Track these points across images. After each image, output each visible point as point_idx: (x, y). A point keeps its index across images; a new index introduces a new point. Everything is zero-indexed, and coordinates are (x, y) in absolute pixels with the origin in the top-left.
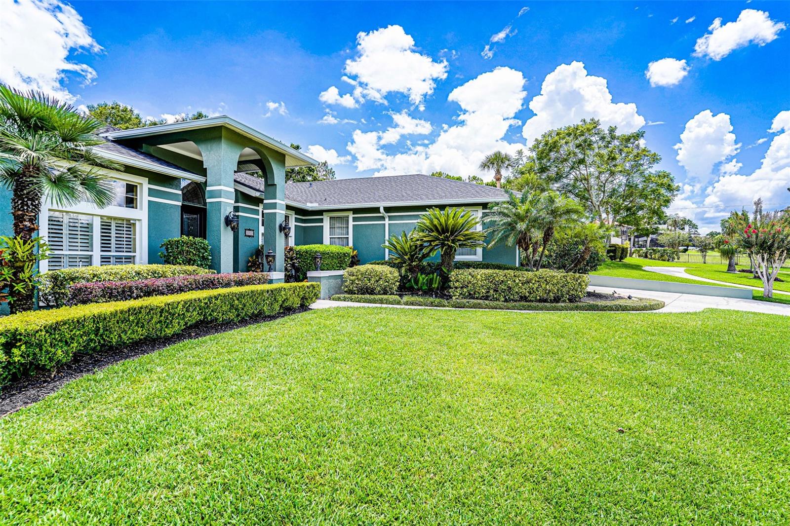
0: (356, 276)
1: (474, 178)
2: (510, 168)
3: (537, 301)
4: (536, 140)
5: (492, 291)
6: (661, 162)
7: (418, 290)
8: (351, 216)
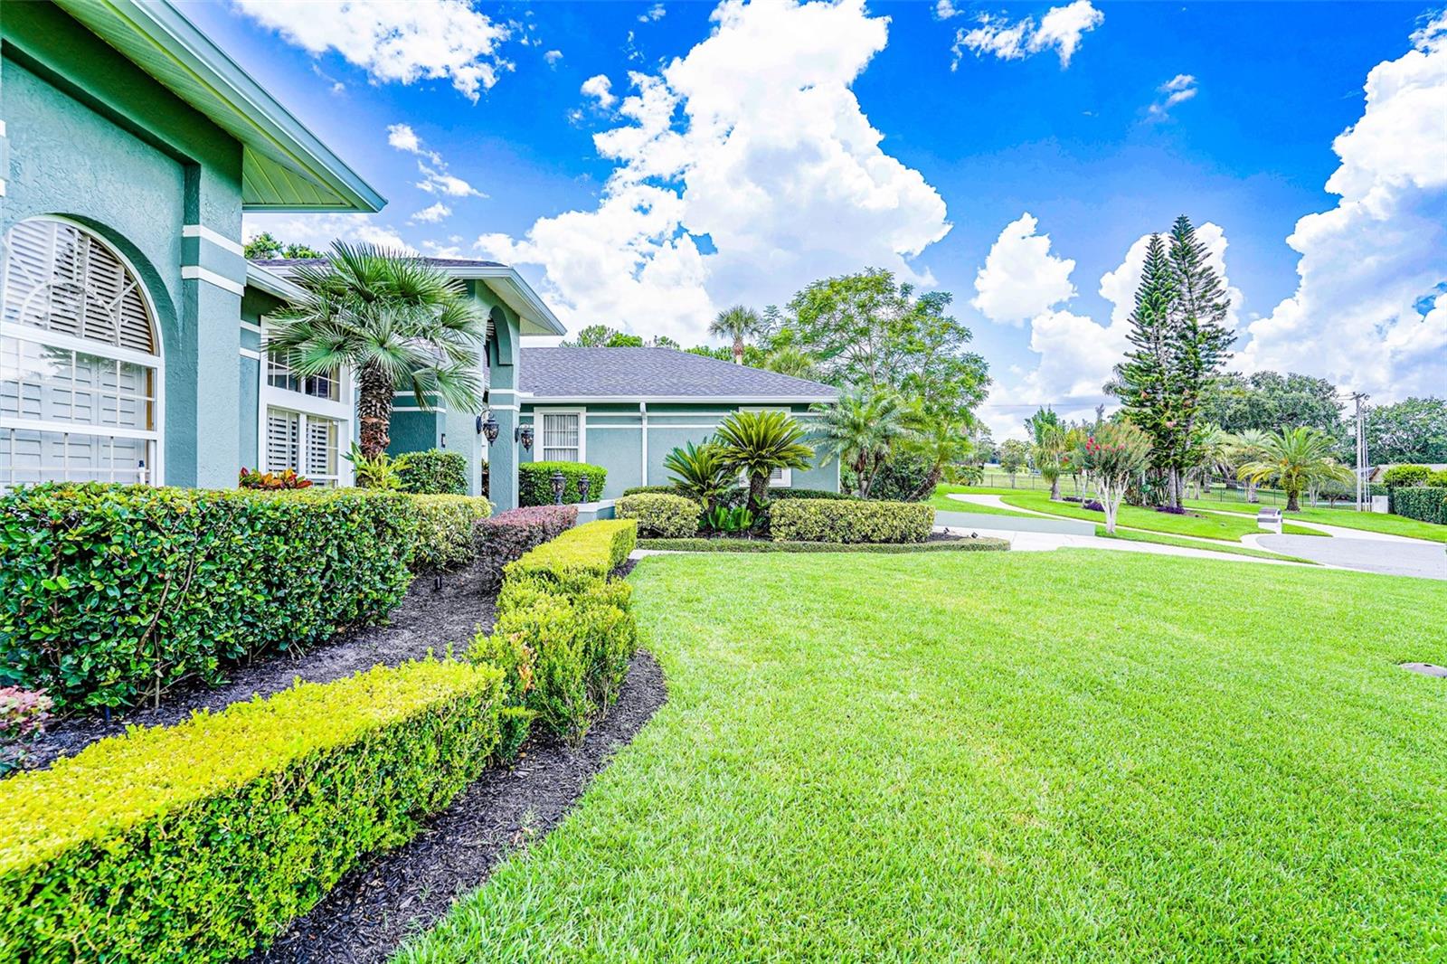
0: (638, 510)
1: (664, 340)
2: (756, 334)
3: (881, 541)
4: (800, 294)
5: (827, 530)
6: (973, 341)
7: (719, 530)
8: (583, 414)
